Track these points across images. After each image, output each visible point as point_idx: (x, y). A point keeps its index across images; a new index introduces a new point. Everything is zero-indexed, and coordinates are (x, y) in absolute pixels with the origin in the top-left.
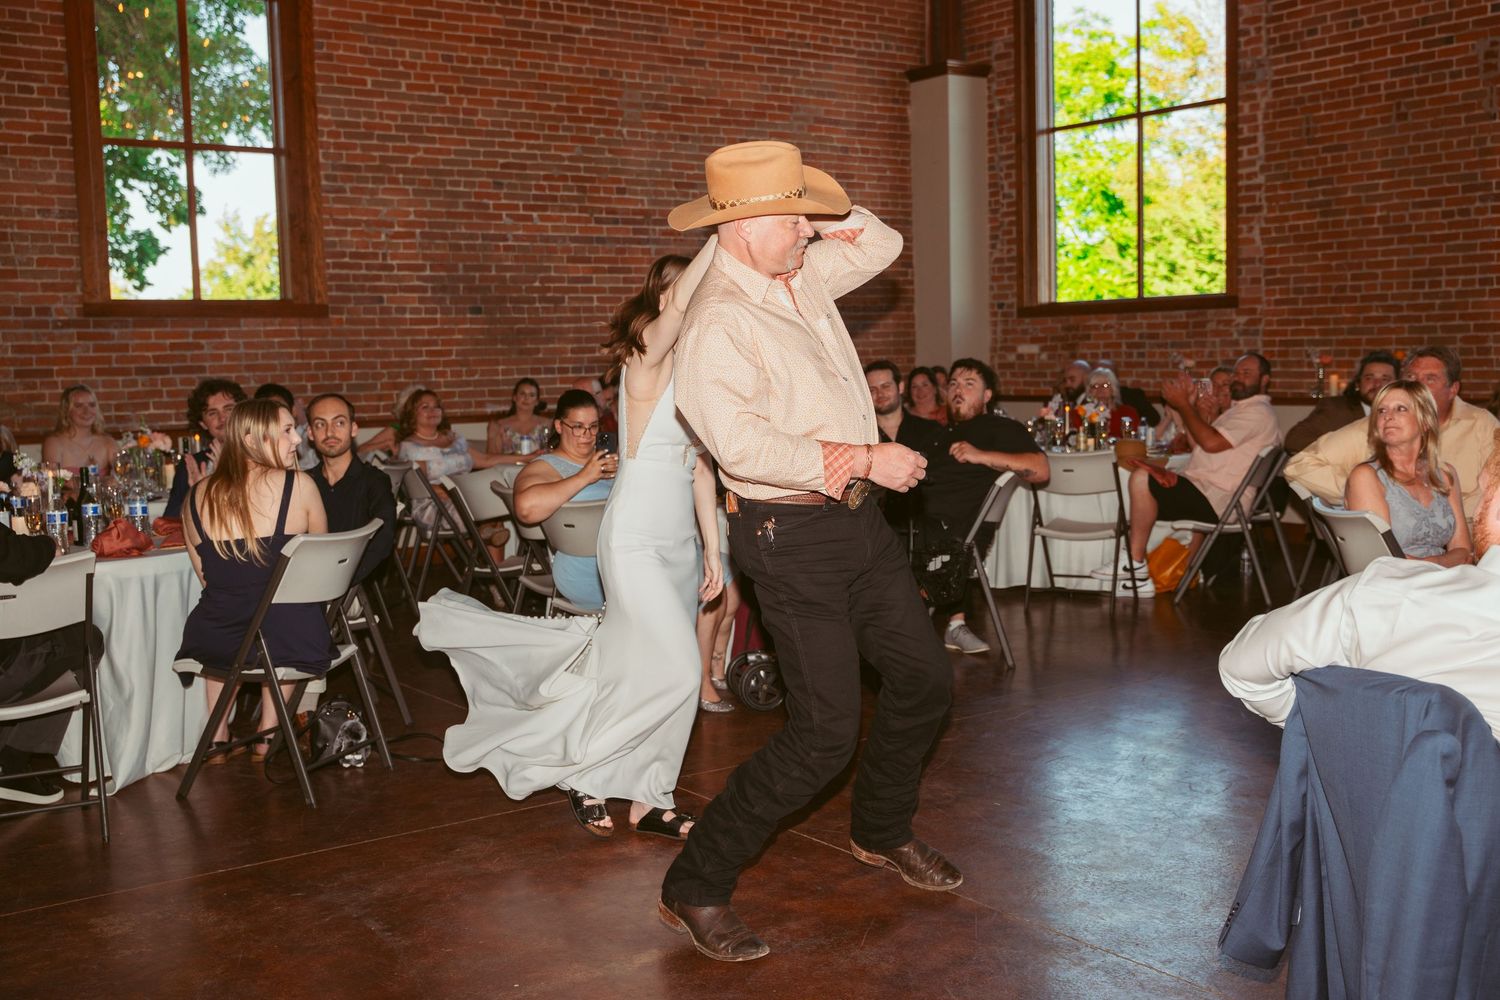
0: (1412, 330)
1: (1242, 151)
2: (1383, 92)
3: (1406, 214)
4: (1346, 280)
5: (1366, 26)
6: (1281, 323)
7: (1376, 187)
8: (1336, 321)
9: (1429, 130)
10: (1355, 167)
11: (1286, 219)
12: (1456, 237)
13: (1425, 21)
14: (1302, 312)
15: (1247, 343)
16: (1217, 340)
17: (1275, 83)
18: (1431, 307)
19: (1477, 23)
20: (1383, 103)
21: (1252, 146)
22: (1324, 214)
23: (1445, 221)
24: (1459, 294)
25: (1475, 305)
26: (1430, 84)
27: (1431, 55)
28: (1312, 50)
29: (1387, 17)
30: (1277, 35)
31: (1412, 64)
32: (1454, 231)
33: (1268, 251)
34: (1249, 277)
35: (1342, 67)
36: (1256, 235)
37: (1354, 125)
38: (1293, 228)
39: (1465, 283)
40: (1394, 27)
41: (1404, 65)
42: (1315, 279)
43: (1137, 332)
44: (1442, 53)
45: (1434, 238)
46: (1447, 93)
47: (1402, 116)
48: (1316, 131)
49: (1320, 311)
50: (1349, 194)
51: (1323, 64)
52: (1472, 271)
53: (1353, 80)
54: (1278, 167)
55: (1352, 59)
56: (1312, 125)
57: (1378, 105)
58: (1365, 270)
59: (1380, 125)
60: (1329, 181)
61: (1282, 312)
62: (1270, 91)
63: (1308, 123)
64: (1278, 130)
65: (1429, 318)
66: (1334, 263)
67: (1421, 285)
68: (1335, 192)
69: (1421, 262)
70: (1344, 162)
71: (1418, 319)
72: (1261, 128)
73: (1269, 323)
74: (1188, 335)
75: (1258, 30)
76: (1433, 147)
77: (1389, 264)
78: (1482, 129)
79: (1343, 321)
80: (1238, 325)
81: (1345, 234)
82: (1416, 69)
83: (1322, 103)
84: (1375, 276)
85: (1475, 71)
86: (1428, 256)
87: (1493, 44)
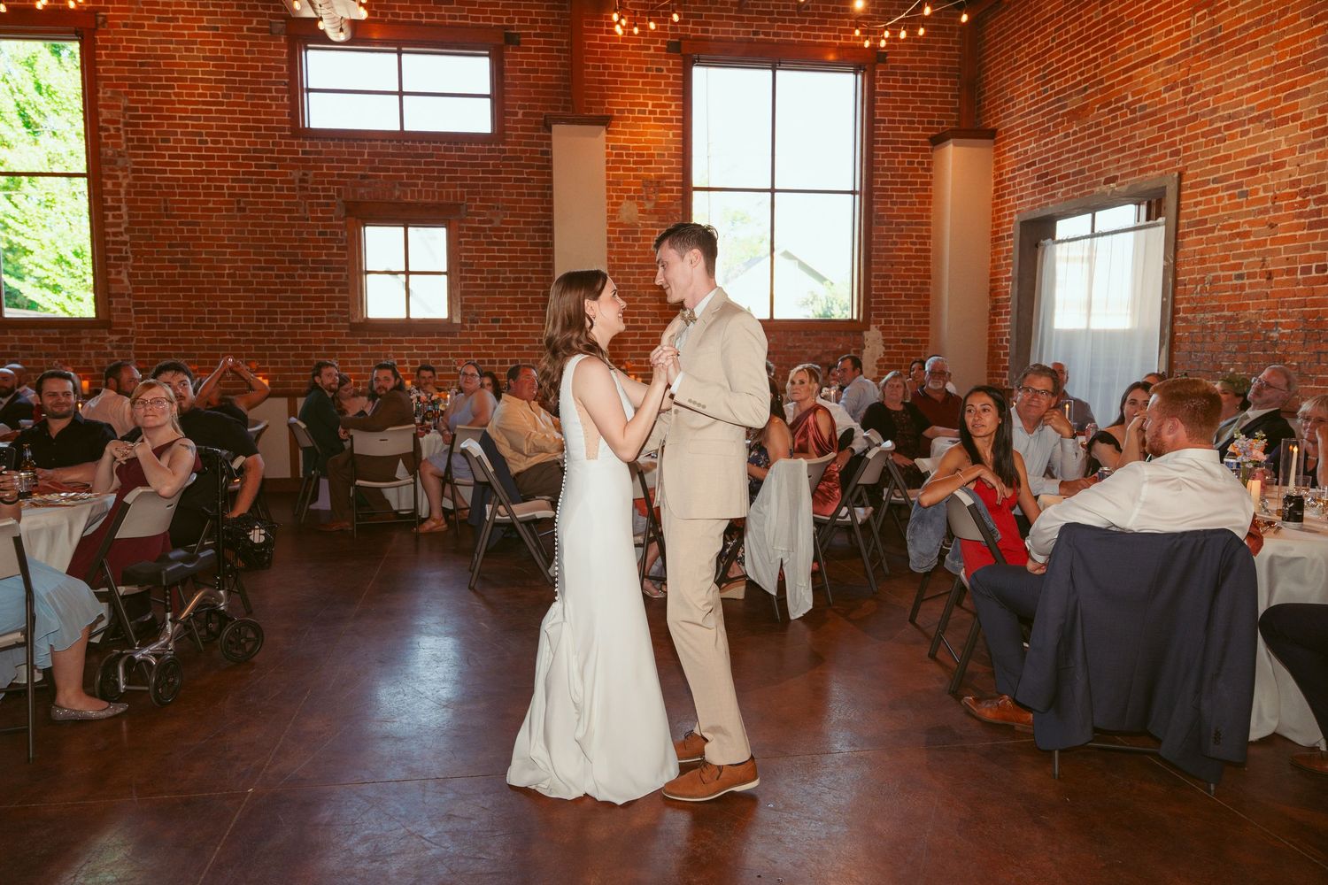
0: (256, 349)
1: (107, 215)
2: (226, 191)
3: (249, 273)
4: (204, 313)
5: (210, 145)
6: (148, 341)
7: (225, 254)
8: (198, 341)
9: (263, 221)
10: (206, 239)
11: (151, 268)
12: (286, 291)
13: (255, 151)
14: (169, 334)
15: (119, 355)
16: (92, 352)
17: (134, 171)
18: (271, 334)
19: (290, 159)
20: (227, 198)
21: (118, 212)
22: (181, 267)
23: (277, 281)
24: (290, 327)
25: (301, 334)
26: (261, 192)
27: (261, 174)
28: (167, 153)
29: (226, 142)
30: (135, 137)
31: (247, 177)
32: (284, 287)
33: (135, 290)
34: (120, 307)
35: (192, 169)
36: (124, 277)
37: (203, 210)
38: (156, 275)
39: (293, 320)
40: (232, 150)
41: (241, 177)
42: (179, 312)
43: (9, 344)
44: (269, 174)
45: (270, 291)
46: (274, 200)
47: (244, 210)
48: (173, 209)
49: (182, 334)
50: (203, 256)
51: (176, 164)
52: (299, 313)
53: (202, 180)
54: (140, 231)
55: (200, 165)
56: (169, 205)
57: (222, 199)
58: (219, 308)
59: (224, 213)
60: (188, 246)
61: (152, 334)
62: (131, 176)
63: (165, 201)
64: (139, 204)
65: (269, 341)
66: (193, 302)
67: (264, 320)
68: (193, 253)
69: (263, 305)
70: (198, 234)
71: (263, 342)
72: (123, 200)
73: (141, 341)
74: (62, 348)
75: (118, 130)
76: (266, 232)
77: (239, 305)
78: (300, 226)
79: (204, 341)
80: (112, 341)
81: (203, 283)
82: (250, 180)
83: (177, 191)
84: (228, 313)
85: (294, 190)
86: (266, 302)
87: (305, 174)
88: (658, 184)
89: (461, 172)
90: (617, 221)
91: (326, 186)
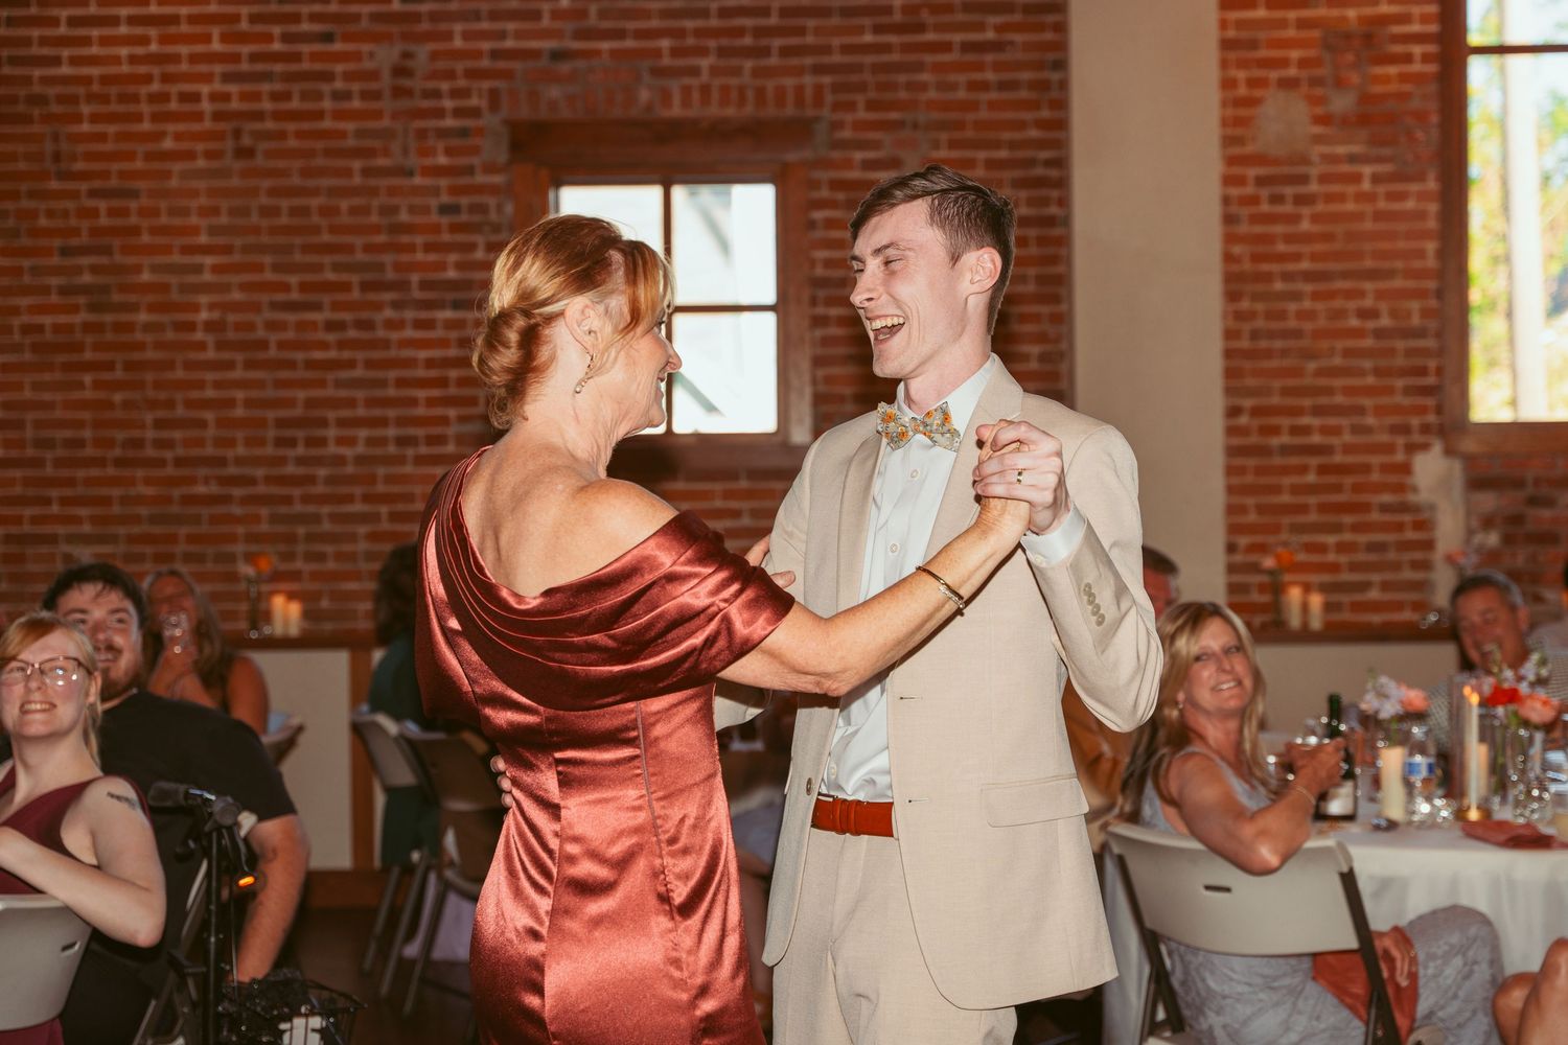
0: (273, 519)
2: (206, 106)
3: (259, 319)
4: (143, 426)
7: (198, 269)
8: (125, 501)
9: (298, 181)
10: (154, 231)
11: (16, 310)
12: (352, 364)
14: (54, 482)
18: (312, 480)
20: (208, 124)
22: (94, 307)
23: (331, 337)
24: (361, 460)
25: (389, 479)
26: (295, 104)
27: (296, 57)
28: (63, 13)
31: (260, 67)
32: (346, 355)
35: (124, 51)
37: (151, 156)
38: (26, 329)
39: (370, 443)
41: (246, 67)
42: (79, 424)
44: (314, 56)
45: (311, 365)
46: (327, 124)
47: (249, 153)
48: (74, 158)
50: (146, 277)
51: (86, 41)
52: (383, 422)
53: (148, 79)
55: (143, 40)
56: (65, 146)
57: (196, 127)
58: (181, 412)
59: (201, 163)
60: (107, 251)
61: (12, 482)
63: (56, 138)
65: (305, 499)
66: (117, 397)
67: (290, 443)
68: (119, 270)
69: (291, 403)
70: (134, 220)
71: (289, 500)
76: (304, 211)
77: (231, 403)
78: (391, 191)
79: (140, 500)
81: (140, 346)
82: (268, 76)
83: (86, 109)
84: (202, 424)
85: (376, 95)
86: (301, 394)
87: (407, 55)
88: (1370, 41)
89: (817, 31)
90: (1249, 149)
91: (462, 83)
